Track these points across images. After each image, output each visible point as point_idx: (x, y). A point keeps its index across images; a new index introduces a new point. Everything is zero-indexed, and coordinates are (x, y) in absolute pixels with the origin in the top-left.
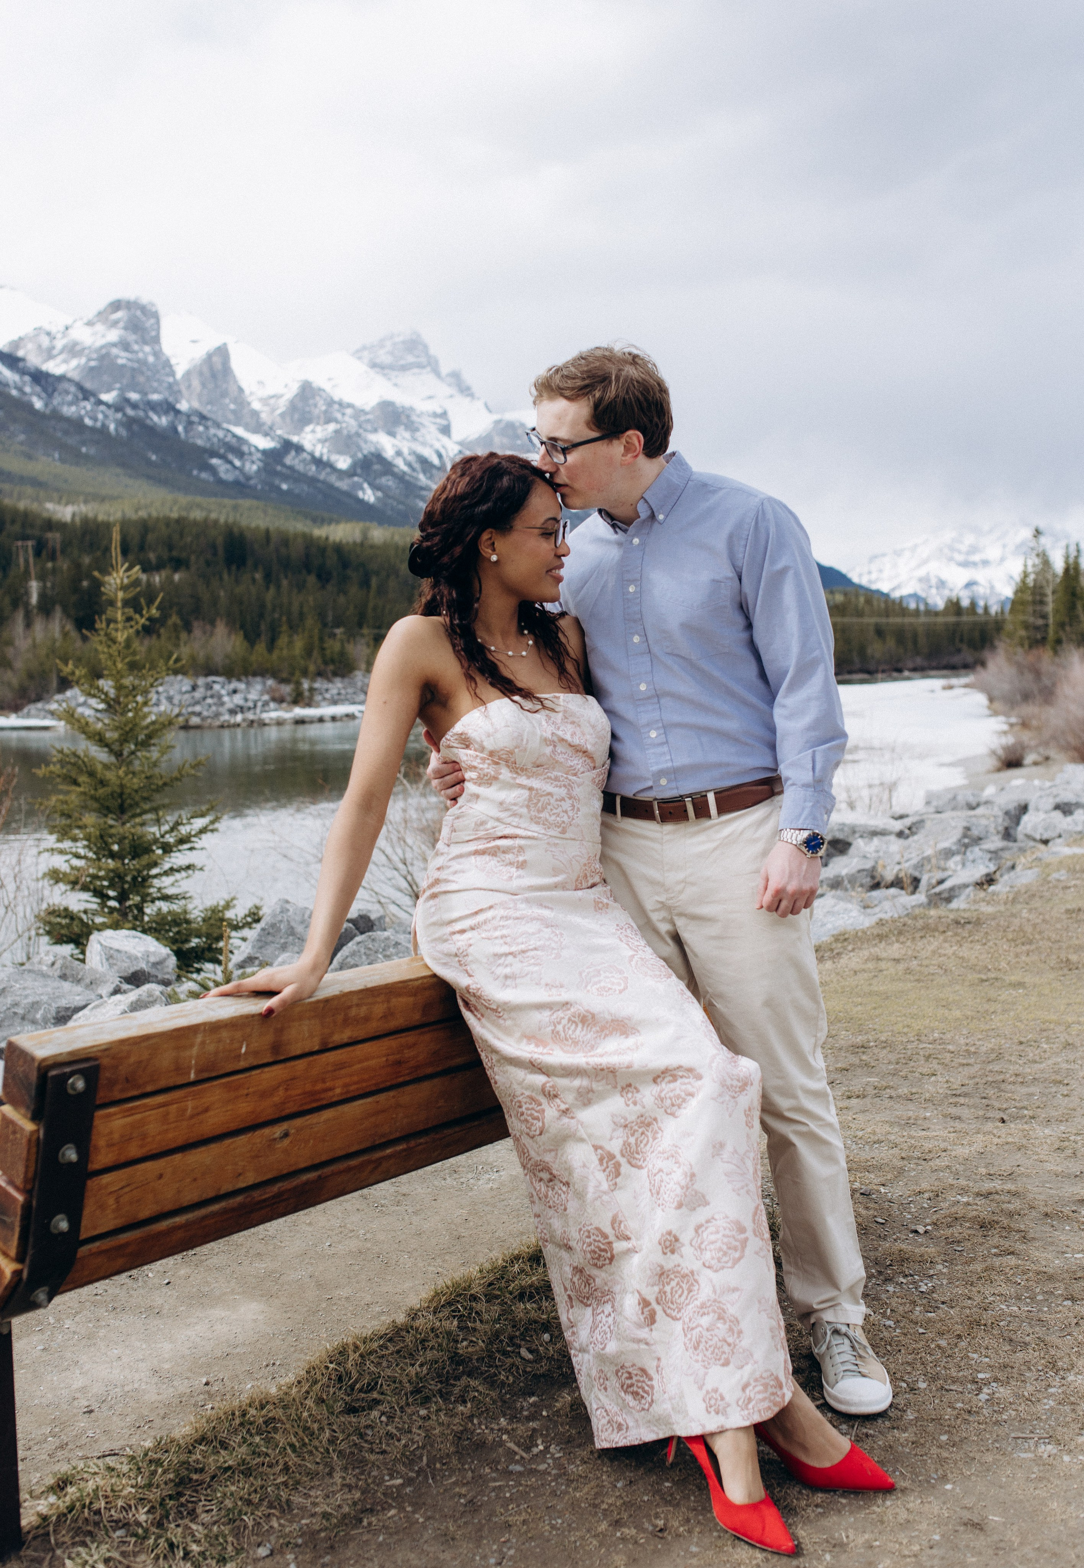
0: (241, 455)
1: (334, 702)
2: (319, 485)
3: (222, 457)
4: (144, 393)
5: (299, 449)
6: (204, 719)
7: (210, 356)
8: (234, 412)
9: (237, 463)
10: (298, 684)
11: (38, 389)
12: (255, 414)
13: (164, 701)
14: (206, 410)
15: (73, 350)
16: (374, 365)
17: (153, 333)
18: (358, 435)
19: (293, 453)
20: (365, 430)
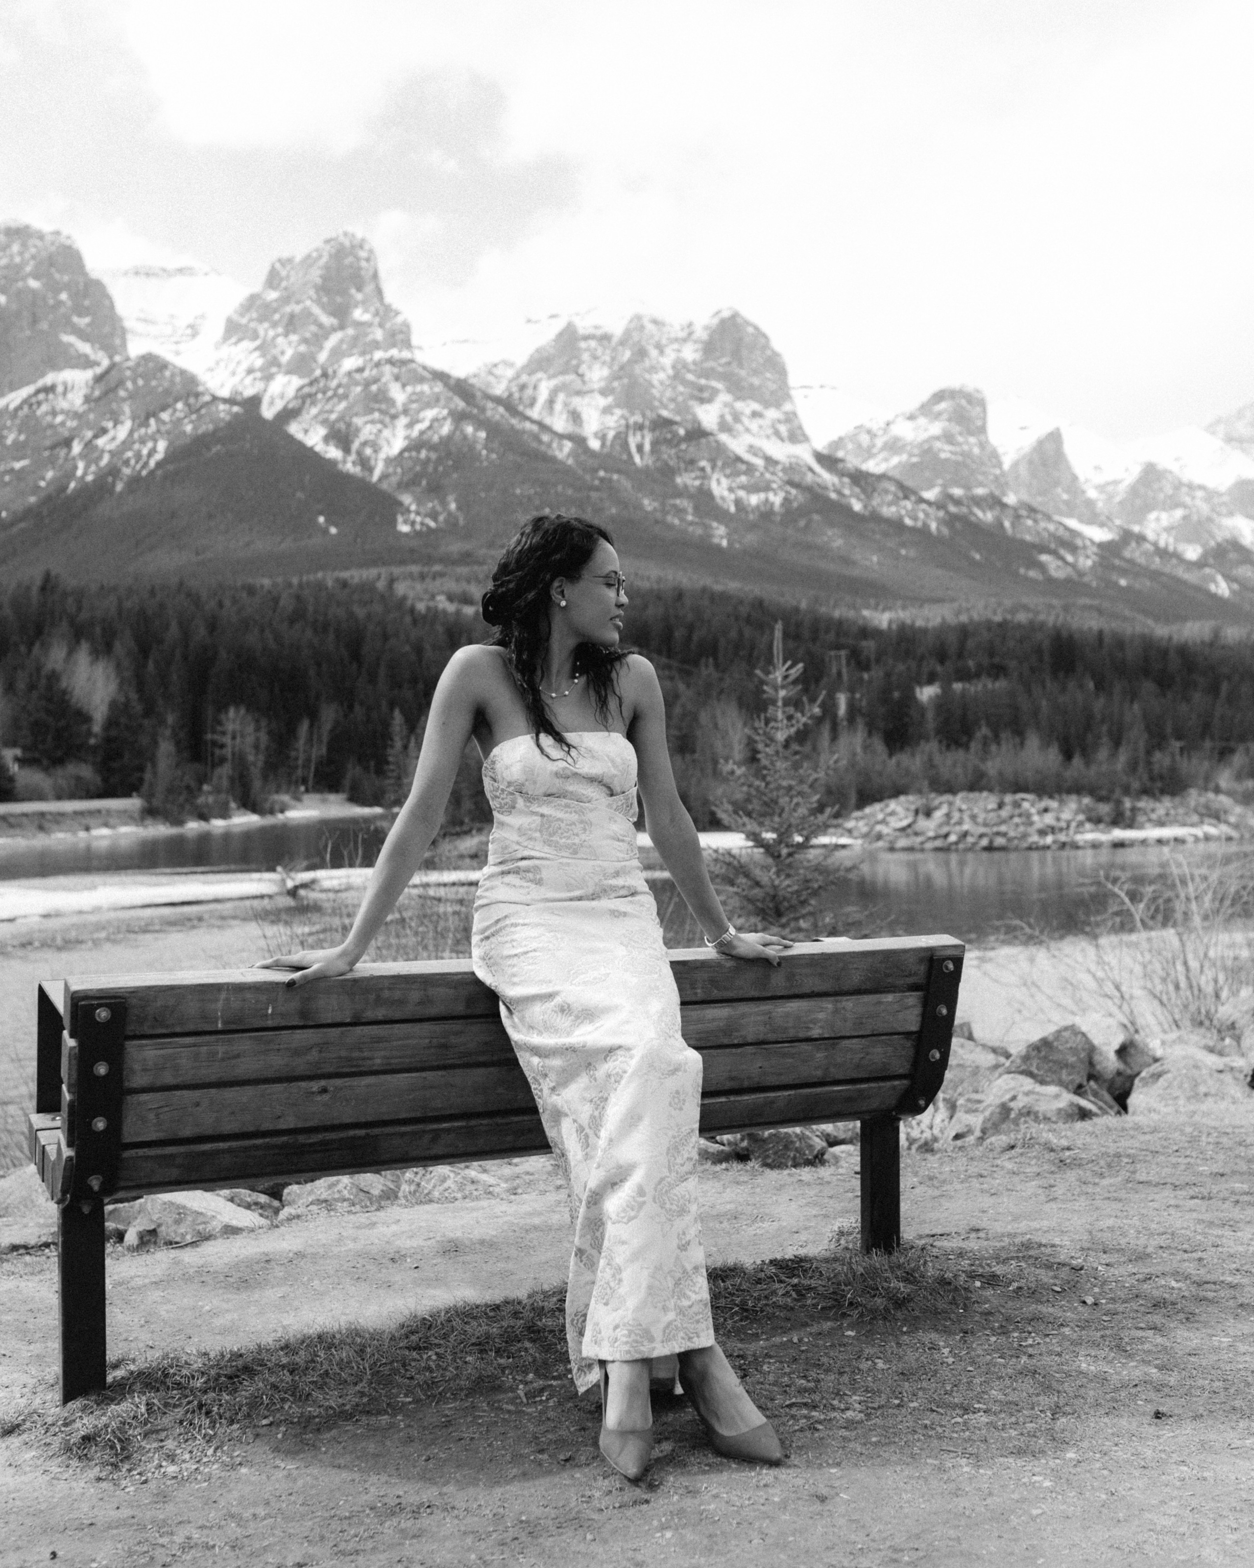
0: (1073, 549)
1: (1161, 824)
2: (1165, 579)
3: (1054, 553)
4: (968, 488)
5: (1141, 538)
6: (1010, 840)
7: (1041, 443)
8: (1067, 503)
9: (1070, 558)
10: (1119, 803)
11: (857, 490)
12: (1090, 504)
13: (966, 818)
14: (1037, 501)
15: (894, 446)
16: (1229, 439)
17: (979, 423)
18: (1210, 520)
19: (1133, 544)
20: (1219, 514)
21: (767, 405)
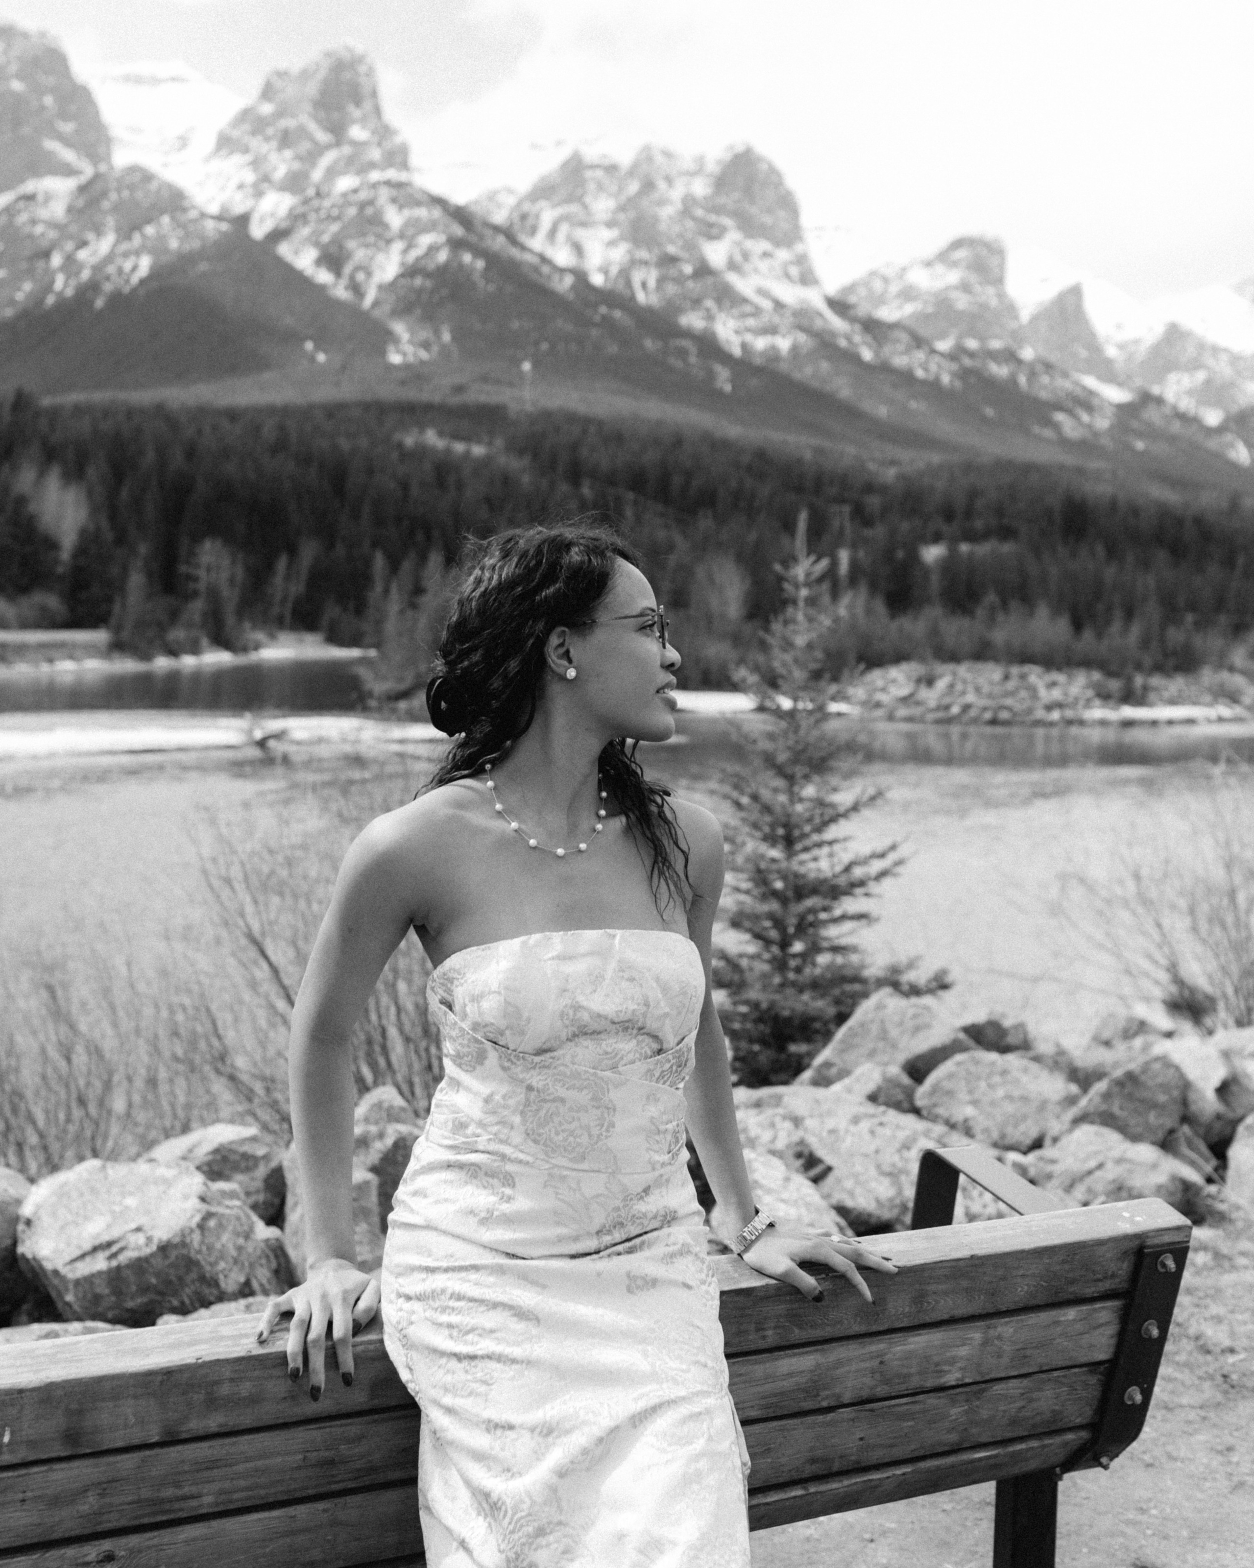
0: (1089, 408)
1: (1173, 702)
2: (1184, 444)
3: (1070, 412)
4: (982, 339)
5: (1159, 401)
6: (1015, 714)
7: (1061, 297)
8: (1085, 360)
9: (1085, 418)
10: (1129, 680)
11: (869, 338)
12: (1109, 362)
13: (970, 690)
14: (1053, 357)
15: (908, 294)
17: (998, 273)
18: (1233, 384)
19: (1153, 407)
20: (1243, 379)
21: (778, 244)
